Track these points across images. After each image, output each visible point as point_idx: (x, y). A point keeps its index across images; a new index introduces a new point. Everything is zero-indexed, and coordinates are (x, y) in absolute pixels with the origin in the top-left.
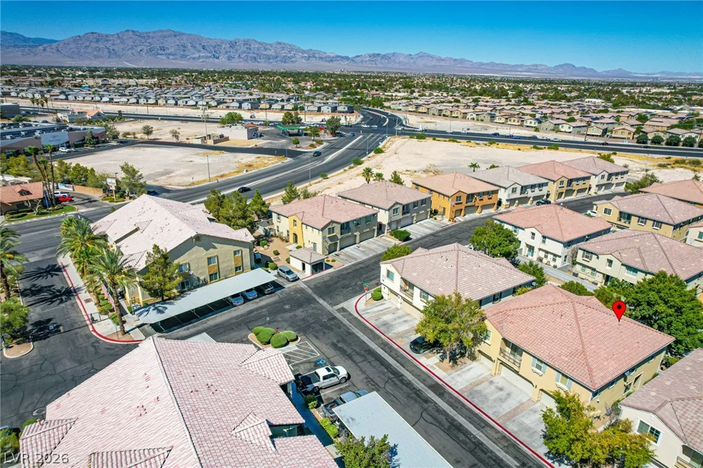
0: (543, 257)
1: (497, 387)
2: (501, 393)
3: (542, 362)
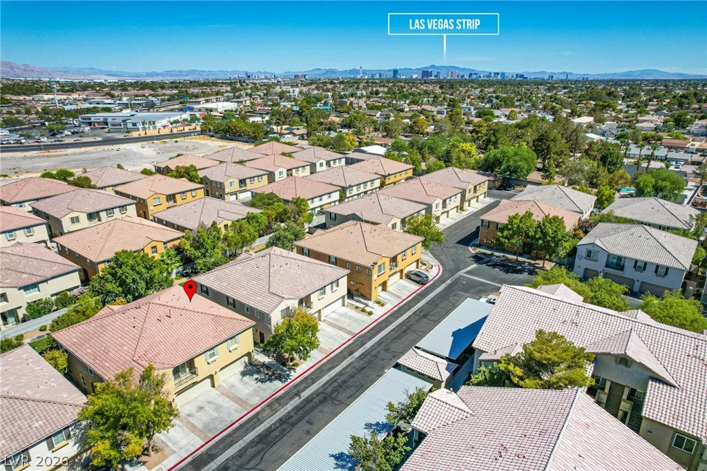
2: (207, 408)
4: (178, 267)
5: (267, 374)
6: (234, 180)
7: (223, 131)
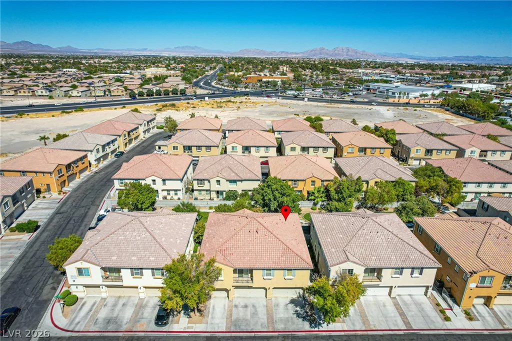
0: (166, 195)
1: (242, 307)
2: (249, 309)
3: (270, 270)
4: (323, 201)
5: (307, 313)
6: (421, 149)
7: (457, 107)
